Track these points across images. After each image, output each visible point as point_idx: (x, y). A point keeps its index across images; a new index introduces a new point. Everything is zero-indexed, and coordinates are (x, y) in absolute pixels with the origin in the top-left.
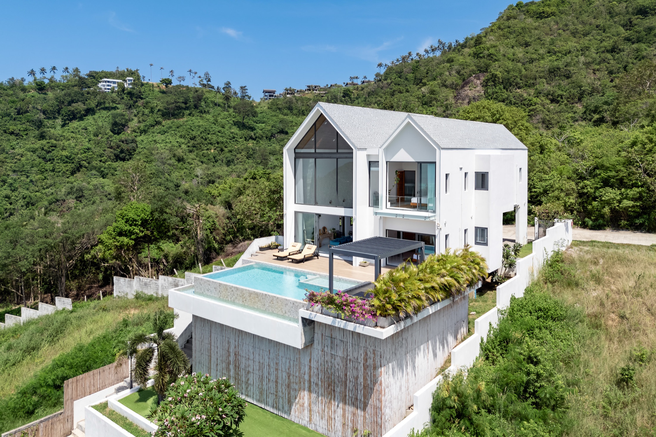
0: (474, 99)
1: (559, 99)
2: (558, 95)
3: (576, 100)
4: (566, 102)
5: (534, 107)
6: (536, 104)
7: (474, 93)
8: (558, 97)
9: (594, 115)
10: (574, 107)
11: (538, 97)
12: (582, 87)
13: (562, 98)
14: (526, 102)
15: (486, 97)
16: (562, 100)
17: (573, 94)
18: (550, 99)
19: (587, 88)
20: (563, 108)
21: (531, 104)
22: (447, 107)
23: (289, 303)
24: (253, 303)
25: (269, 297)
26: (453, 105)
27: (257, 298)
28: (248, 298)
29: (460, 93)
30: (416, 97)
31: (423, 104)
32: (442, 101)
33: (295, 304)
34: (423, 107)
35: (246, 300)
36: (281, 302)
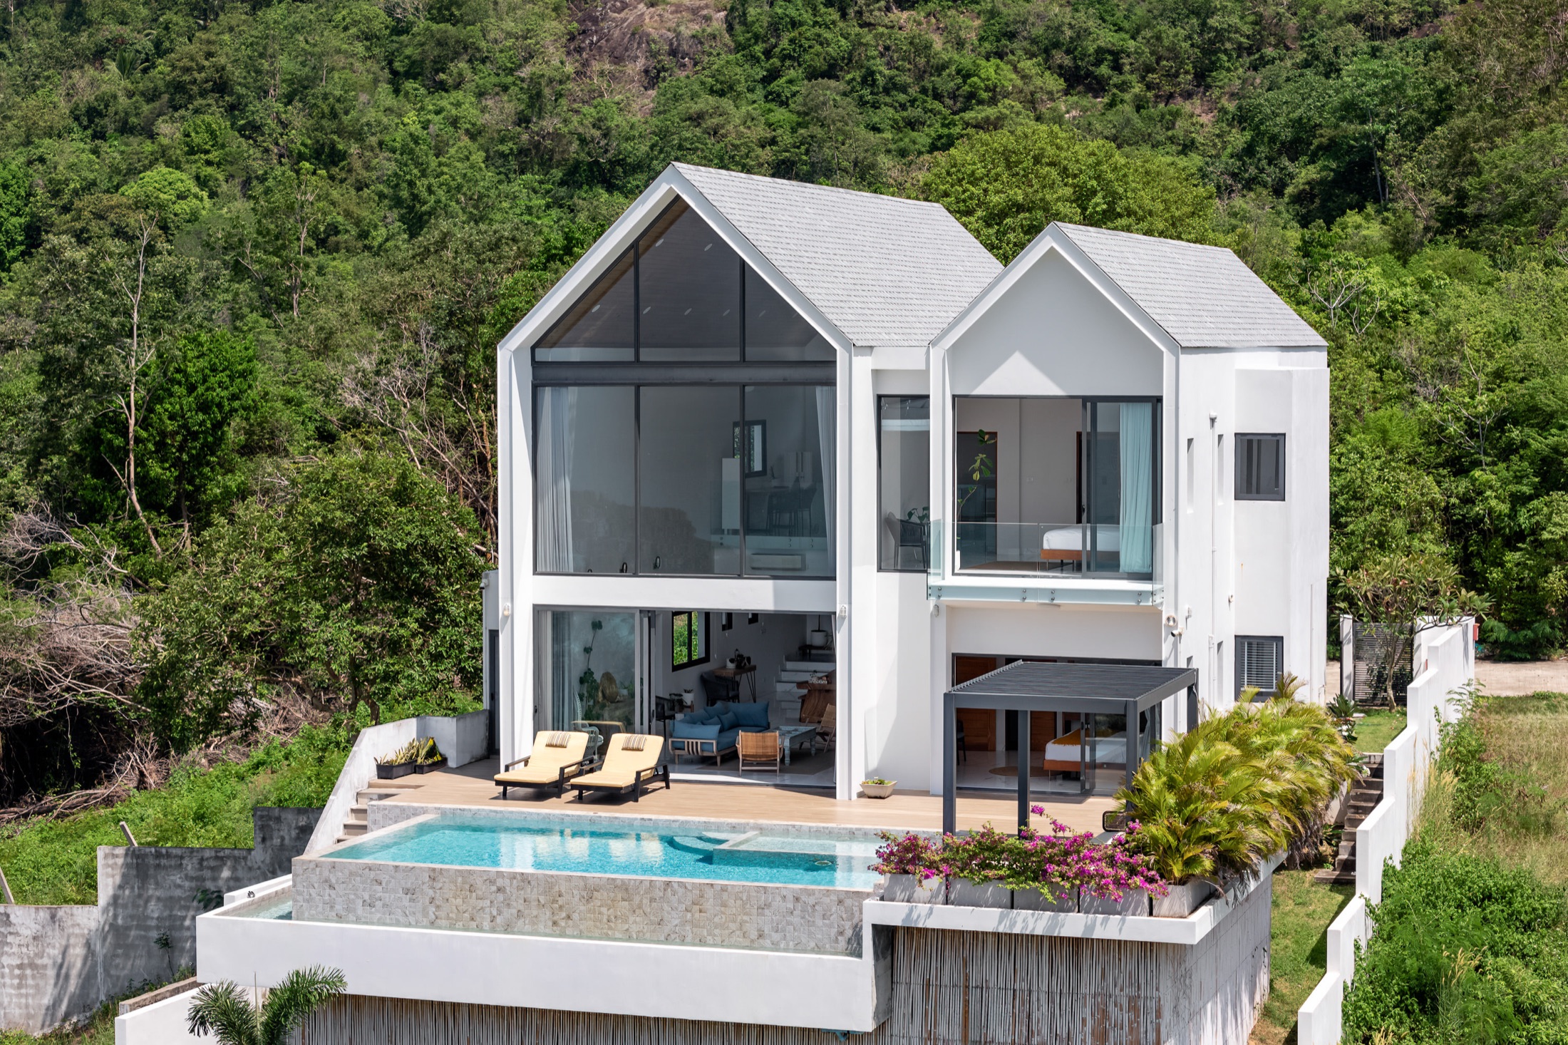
0: (673, 52)
1: (1104, 70)
2: (1100, 51)
3: (1186, 79)
4: (1137, 89)
5: (991, 112)
6: (995, 95)
7: (671, 20)
8: (1098, 63)
9: (1291, 168)
10: (1176, 114)
11: (1000, 55)
12: (1211, 13)
13: (1117, 67)
14: (945, 83)
15: (739, 47)
16: (1116, 79)
17: (1172, 49)
18: (1061, 71)
19: (1234, 20)
20: (1128, 121)
21: (972, 96)
22: (535, 98)
23: (778, 898)
24: (605, 920)
25: (681, 891)
26: (570, 85)
27: (623, 900)
28: (582, 908)
29: (595, 21)
30: (353, 30)
31: (395, 73)
32: (502, 59)
33: (803, 898)
34: (397, 91)
35: (569, 917)
36: (739, 902)
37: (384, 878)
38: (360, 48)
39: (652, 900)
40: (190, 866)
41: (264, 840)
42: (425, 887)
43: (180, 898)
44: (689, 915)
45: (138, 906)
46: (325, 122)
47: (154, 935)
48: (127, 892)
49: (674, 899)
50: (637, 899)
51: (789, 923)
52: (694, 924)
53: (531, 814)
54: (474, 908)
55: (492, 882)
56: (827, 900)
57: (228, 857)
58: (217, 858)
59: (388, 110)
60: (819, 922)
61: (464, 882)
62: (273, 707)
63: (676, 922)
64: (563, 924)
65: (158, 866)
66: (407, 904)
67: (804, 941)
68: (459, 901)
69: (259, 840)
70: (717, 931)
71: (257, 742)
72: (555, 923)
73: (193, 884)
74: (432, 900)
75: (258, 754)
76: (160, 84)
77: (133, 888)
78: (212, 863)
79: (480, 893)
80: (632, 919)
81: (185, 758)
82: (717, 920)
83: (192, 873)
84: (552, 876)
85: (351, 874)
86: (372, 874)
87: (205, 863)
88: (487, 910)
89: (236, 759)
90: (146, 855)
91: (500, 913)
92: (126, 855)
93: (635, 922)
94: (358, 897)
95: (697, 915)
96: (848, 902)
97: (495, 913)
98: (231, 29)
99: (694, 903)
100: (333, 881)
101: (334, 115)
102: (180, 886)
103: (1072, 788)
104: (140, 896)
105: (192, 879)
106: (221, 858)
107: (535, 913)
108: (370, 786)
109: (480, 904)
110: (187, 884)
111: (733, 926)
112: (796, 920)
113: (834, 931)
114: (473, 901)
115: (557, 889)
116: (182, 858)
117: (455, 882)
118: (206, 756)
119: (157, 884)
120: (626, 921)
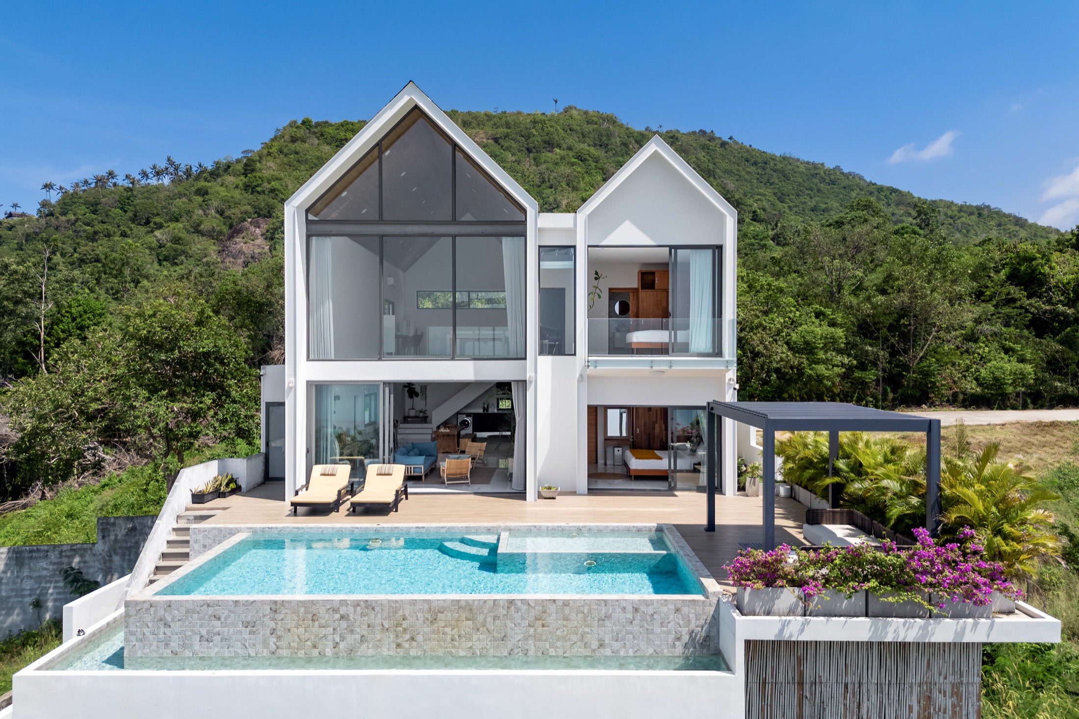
0: (252, 258)
7: (251, 248)
23: (618, 610)
24: (449, 640)
25: (525, 607)
26: (219, 265)
27: (467, 619)
28: (426, 629)
29: (227, 247)
30: (145, 246)
31: (160, 260)
32: (197, 256)
33: (642, 608)
34: (160, 265)
35: (413, 639)
36: (581, 616)
37: (223, 613)
38: (147, 251)
39: (496, 618)
40: (53, 556)
41: (104, 537)
42: (266, 619)
43: (46, 576)
44: (532, 630)
45: (17, 583)
46: (135, 272)
47: (28, 600)
48: (9, 574)
49: (517, 616)
50: (481, 618)
51: (628, 633)
52: (537, 638)
53: (326, 528)
54: (316, 636)
55: (335, 610)
56: (665, 609)
57: (79, 549)
58: (72, 550)
59: (158, 270)
60: (658, 630)
61: (306, 612)
62: (113, 458)
63: (519, 637)
64: (406, 645)
65: (31, 557)
66: (247, 636)
67: (643, 647)
68: (301, 630)
69: (101, 537)
70: (559, 644)
71: (104, 475)
72: (399, 645)
73: (55, 567)
74: (273, 632)
75: (104, 480)
76: (76, 260)
77: (12, 572)
78: (68, 553)
79: (323, 621)
80: (475, 637)
81: (66, 484)
82: (559, 633)
83: (55, 560)
84: (396, 601)
85: (188, 611)
86: (211, 611)
87: (64, 554)
88: (330, 637)
89: (93, 483)
90: (23, 551)
91: (343, 639)
92: (9, 552)
93: (479, 639)
94: (194, 633)
95: (540, 630)
96: (685, 610)
97: (337, 639)
98: (102, 245)
99: (537, 619)
100: (169, 619)
101: (138, 270)
102: (46, 569)
103: (661, 486)
104: (18, 577)
105: (54, 564)
106: (75, 550)
107: (378, 637)
108: (187, 509)
109: (324, 631)
110: (51, 567)
111: (574, 638)
112: (635, 629)
113: (671, 637)
114: (315, 630)
115: (401, 613)
116: (47, 551)
117: (297, 613)
118: (78, 482)
119: (30, 568)
120: (470, 639)
